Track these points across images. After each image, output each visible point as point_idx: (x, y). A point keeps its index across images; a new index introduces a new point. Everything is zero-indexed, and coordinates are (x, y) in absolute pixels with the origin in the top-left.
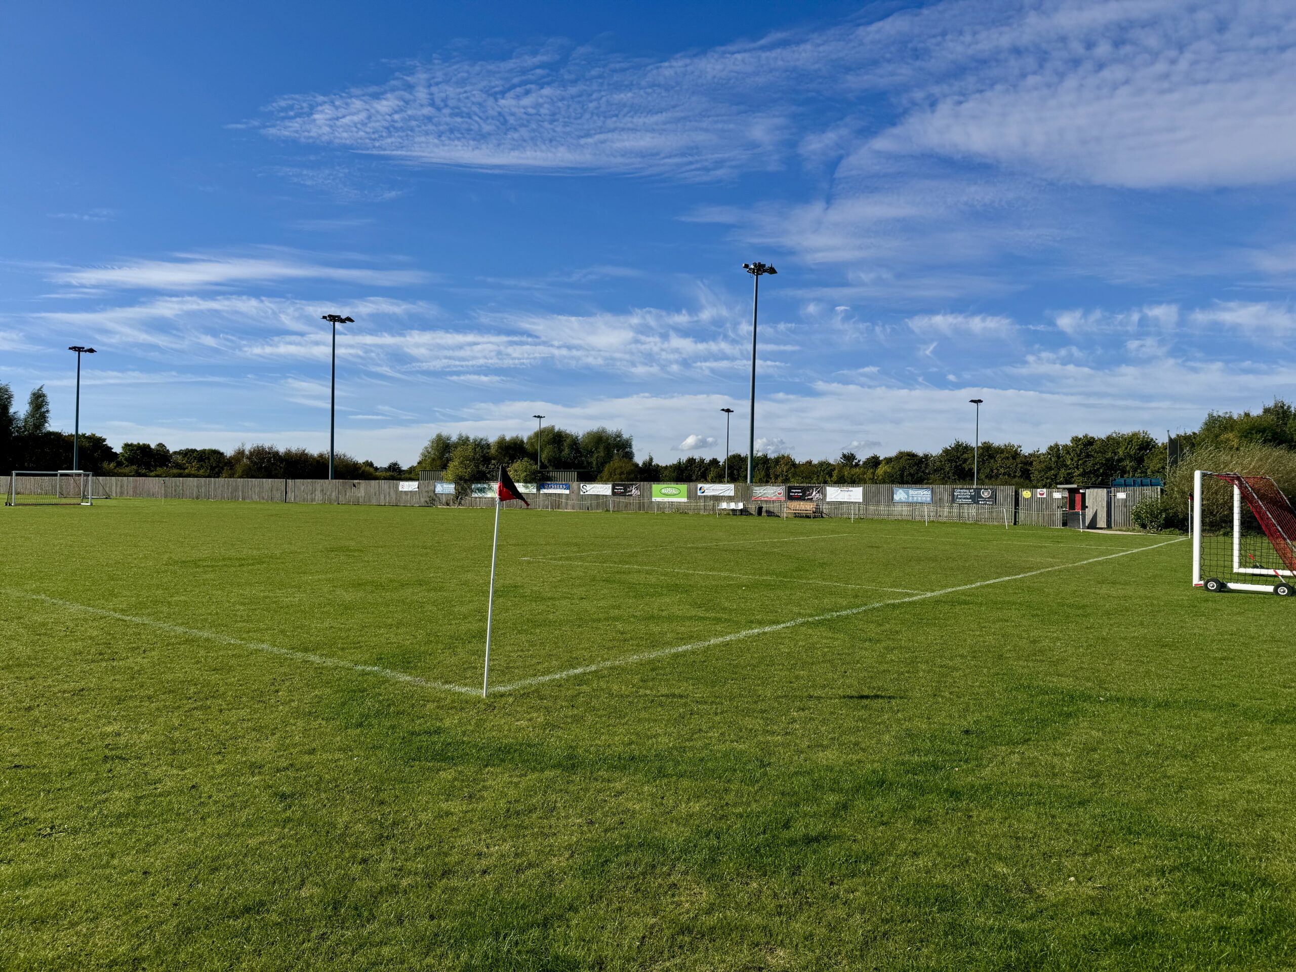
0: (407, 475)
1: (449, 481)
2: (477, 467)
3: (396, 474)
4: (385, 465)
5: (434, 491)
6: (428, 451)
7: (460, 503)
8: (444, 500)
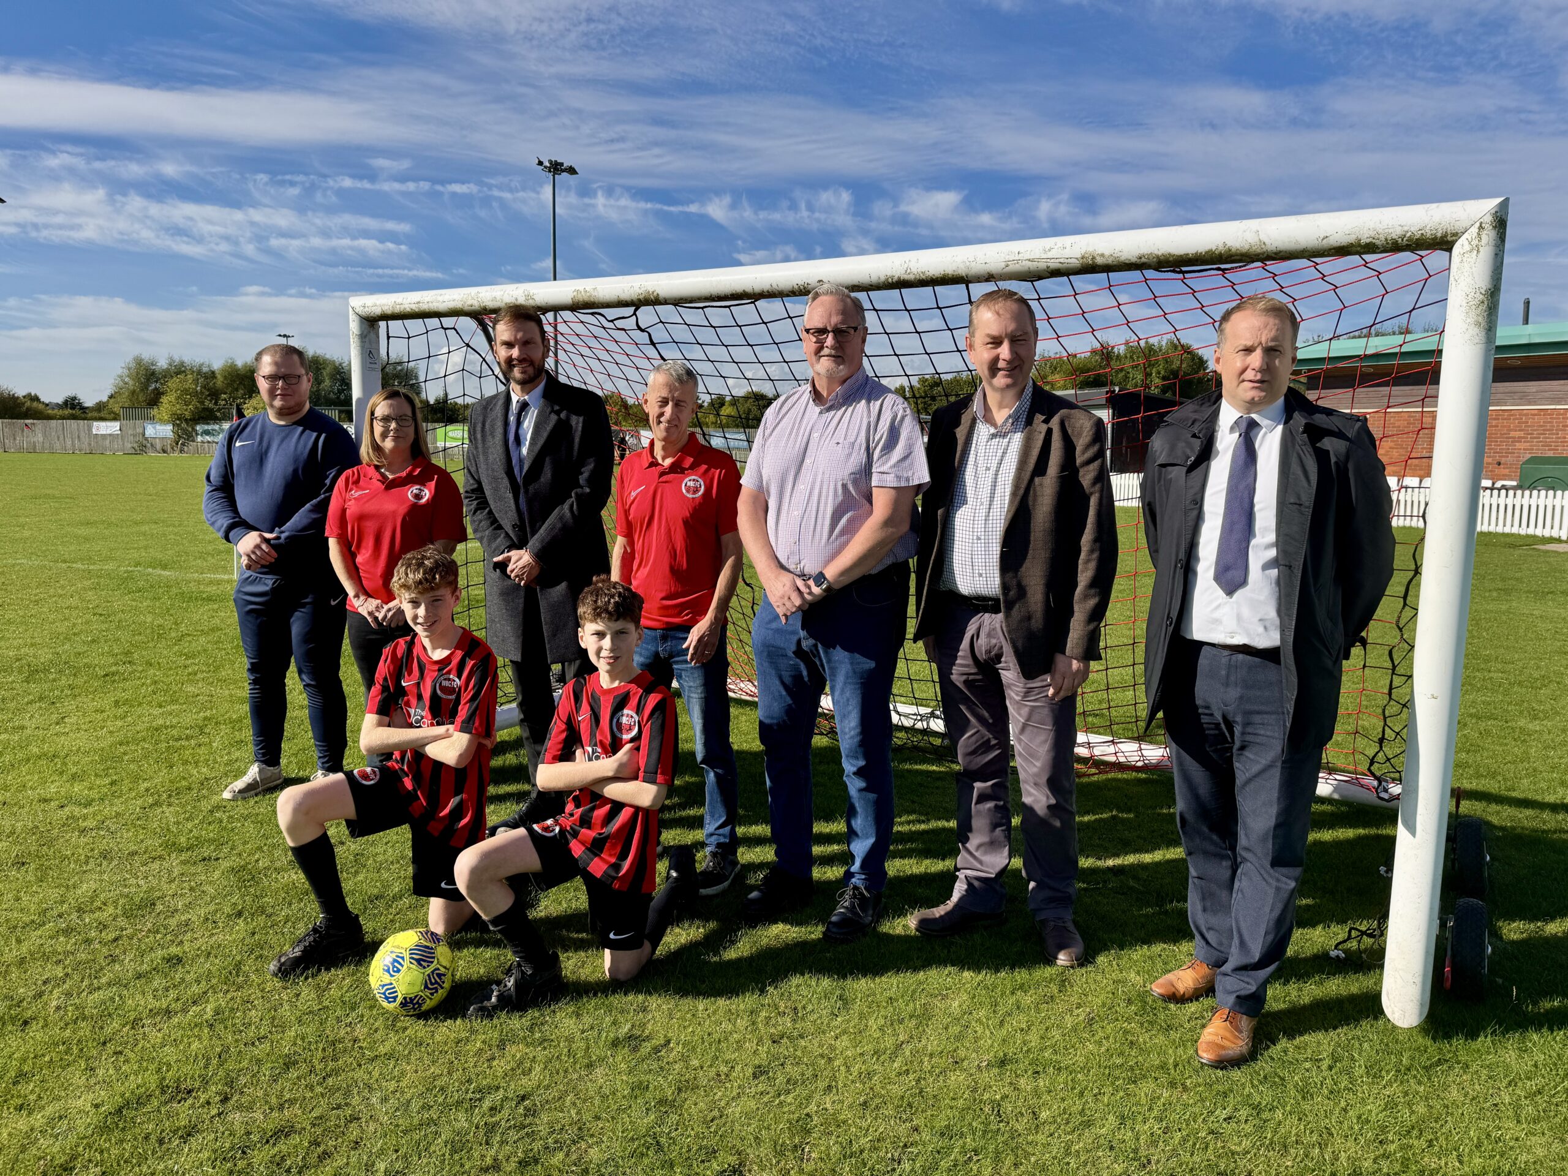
0: (96, 414)
1: (162, 422)
2: (202, 403)
3: (77, 412)
4: (60, 400)
5: (144, 435)
6: (123, 381)
7: (181, 451)
8: (159, 447)
